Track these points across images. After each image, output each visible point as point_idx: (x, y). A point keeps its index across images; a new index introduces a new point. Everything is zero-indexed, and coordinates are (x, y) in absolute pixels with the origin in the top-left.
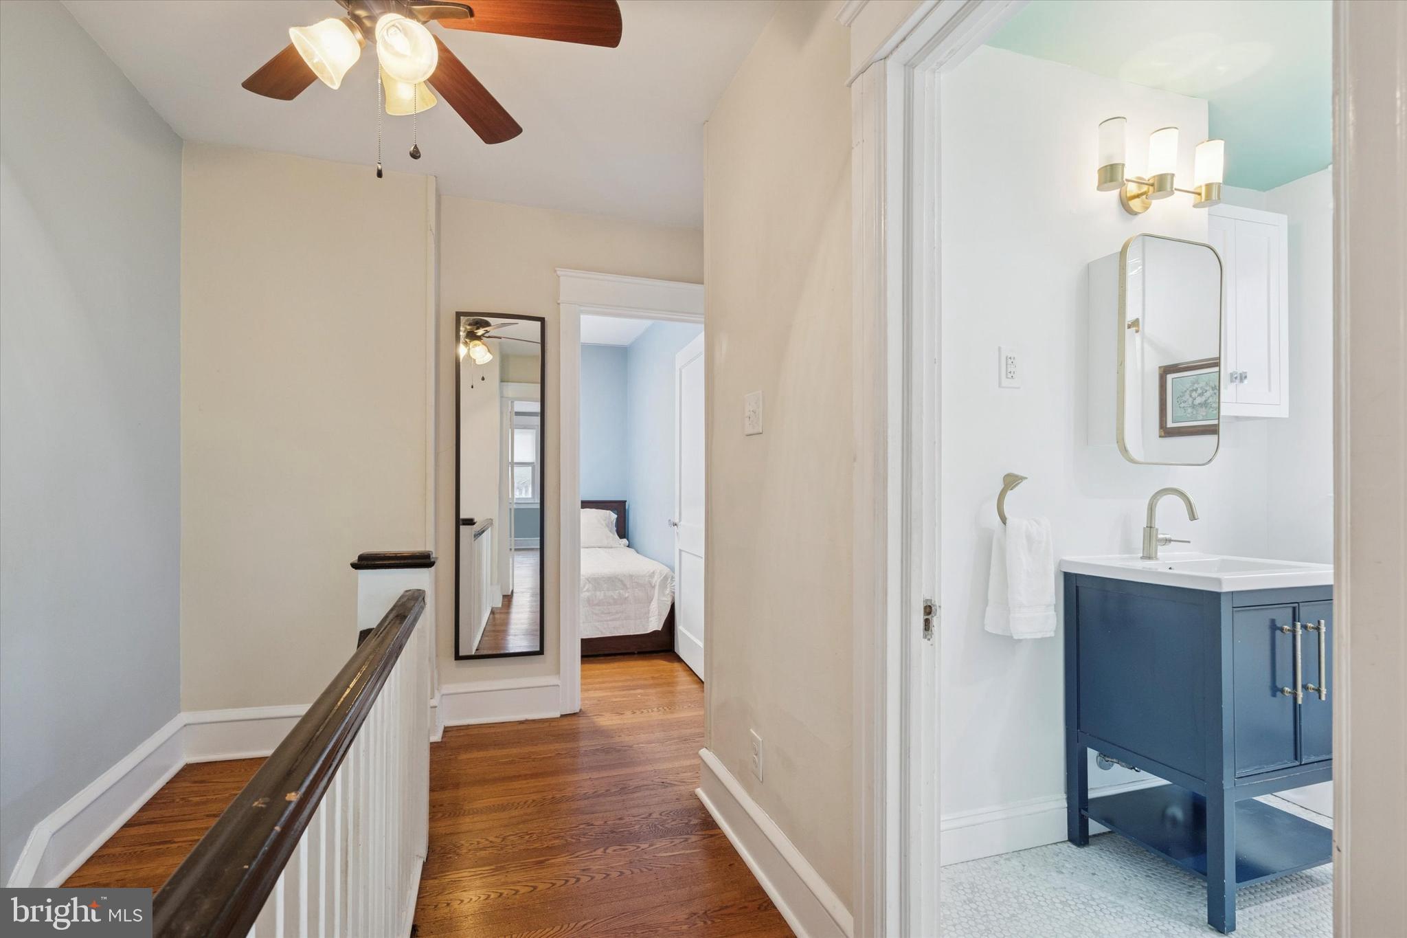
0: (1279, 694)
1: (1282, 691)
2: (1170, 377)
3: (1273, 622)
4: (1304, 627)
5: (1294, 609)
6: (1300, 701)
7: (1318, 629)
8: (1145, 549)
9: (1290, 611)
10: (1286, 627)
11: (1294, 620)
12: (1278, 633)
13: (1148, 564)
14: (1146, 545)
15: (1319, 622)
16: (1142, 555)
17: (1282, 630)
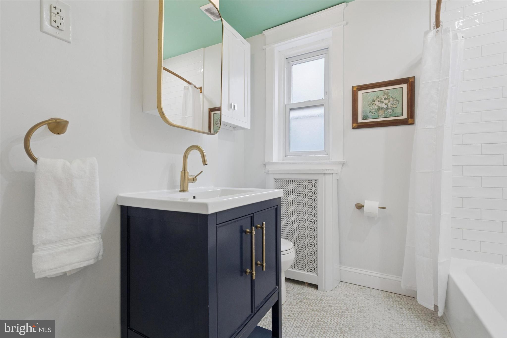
0: (244, 274)
1: (246, 272)
2: (213, 113)
3: (241, 227)
4: (256, 227)
5: (252, 217)
6: (254, 278)
7: (262, 228)
8: (182, 185)
9: (250, 219)
10: (248, 230)
11: (252, 226)
12: (244, 234)
13: (183, 195)
14: (182, 183)
15: (263, 224)
16: (180, 189)
17: (245, 232)
